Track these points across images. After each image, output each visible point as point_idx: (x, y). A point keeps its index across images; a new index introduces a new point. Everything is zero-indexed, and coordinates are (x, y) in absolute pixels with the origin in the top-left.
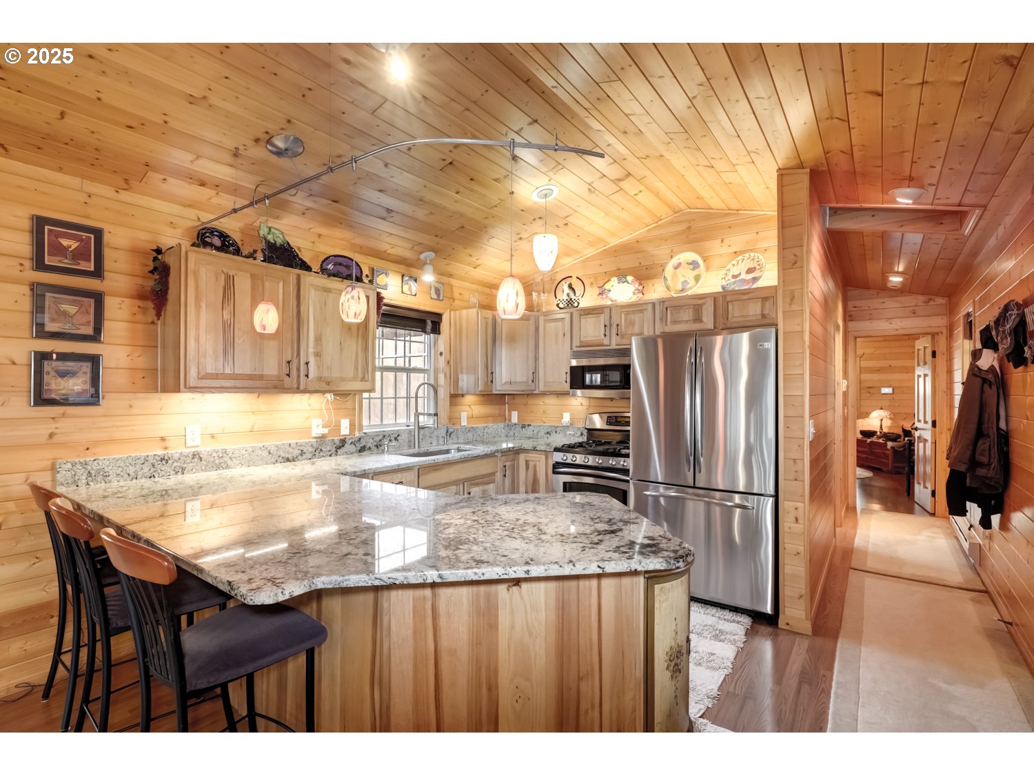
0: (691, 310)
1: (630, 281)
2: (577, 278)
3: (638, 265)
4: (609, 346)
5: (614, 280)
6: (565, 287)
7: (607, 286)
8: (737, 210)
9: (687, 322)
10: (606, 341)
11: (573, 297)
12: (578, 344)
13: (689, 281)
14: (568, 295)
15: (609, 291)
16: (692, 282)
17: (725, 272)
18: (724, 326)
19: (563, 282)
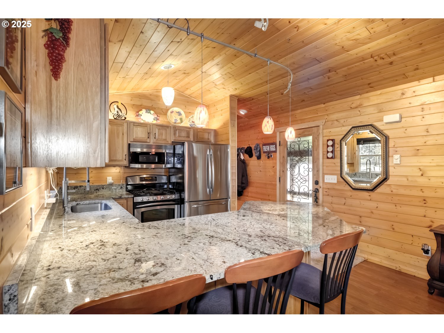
0: (186, 133)
1: (152, 114)
2: (121, 103)
3: (151, 106)
4: (149, 143)
5: (144, 111)
6: (115, 107)
7: (140, 113)
8: (191, 97)
9: (184, 137)
10: (148, 140)
11: (121, 114)
12: (132, 140)
13: (177, 120)
14: (117, 112)
15: (141, 115)
16: (179, 121)
17: (189, 119)
18: (197, 141)
19: (113, 104)
